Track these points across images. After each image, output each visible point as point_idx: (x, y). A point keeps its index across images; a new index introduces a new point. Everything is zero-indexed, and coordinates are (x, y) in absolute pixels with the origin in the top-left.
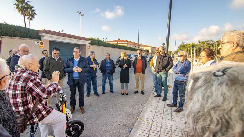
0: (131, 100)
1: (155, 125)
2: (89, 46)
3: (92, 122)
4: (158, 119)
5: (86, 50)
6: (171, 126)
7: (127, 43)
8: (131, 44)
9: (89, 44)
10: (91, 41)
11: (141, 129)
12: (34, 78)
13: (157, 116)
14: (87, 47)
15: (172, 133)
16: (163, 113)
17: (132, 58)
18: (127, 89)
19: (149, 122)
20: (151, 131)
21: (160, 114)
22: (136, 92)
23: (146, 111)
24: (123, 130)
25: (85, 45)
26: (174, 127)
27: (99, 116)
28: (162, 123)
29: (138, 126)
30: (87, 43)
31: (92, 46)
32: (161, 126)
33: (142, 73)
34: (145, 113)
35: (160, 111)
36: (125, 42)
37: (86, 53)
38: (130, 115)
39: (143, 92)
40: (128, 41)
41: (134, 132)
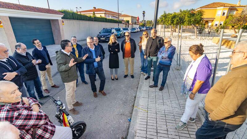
0: (122, 86)
1: (151, 112)
2: (63, 21)
3: (91, 116)
4: (151, 105)
5: (60, 26)
6: (164, 110)
7: (105, 13)
8: (109, 14)
9: (62, 18)
10: (64, 14)
11: (140, 118)
12: (17, 114)
13: (150, 102)
14: (60, 23)
15: (167, 118)
16: (155, 98)
17: (113, 32)
18: (117, 74)
19: (145, 109)
20: (148, 119)
21: (153, 99)
22: (126, 76)
23: (139, 97)
24: (122, 120)
25: (57, 20)
26: (167, 112)
27: (95, 108)
28: (156, 108)
29: (136, 115)
30: (59, 17)
31: (66, 21)
32: (156, 113)
33: (131, 57)
34: (139, 100)
35: (152, 96)
36: (102, 11)
37: (60, 30)
38: (125, 102)
39: (133, 76)
40: (106, 11)
41: (134, 122)
